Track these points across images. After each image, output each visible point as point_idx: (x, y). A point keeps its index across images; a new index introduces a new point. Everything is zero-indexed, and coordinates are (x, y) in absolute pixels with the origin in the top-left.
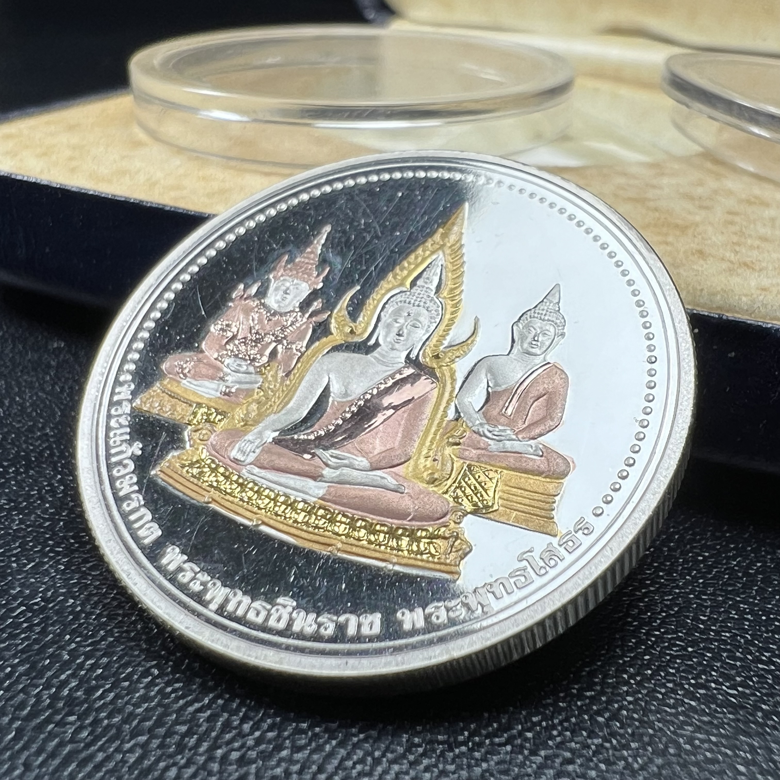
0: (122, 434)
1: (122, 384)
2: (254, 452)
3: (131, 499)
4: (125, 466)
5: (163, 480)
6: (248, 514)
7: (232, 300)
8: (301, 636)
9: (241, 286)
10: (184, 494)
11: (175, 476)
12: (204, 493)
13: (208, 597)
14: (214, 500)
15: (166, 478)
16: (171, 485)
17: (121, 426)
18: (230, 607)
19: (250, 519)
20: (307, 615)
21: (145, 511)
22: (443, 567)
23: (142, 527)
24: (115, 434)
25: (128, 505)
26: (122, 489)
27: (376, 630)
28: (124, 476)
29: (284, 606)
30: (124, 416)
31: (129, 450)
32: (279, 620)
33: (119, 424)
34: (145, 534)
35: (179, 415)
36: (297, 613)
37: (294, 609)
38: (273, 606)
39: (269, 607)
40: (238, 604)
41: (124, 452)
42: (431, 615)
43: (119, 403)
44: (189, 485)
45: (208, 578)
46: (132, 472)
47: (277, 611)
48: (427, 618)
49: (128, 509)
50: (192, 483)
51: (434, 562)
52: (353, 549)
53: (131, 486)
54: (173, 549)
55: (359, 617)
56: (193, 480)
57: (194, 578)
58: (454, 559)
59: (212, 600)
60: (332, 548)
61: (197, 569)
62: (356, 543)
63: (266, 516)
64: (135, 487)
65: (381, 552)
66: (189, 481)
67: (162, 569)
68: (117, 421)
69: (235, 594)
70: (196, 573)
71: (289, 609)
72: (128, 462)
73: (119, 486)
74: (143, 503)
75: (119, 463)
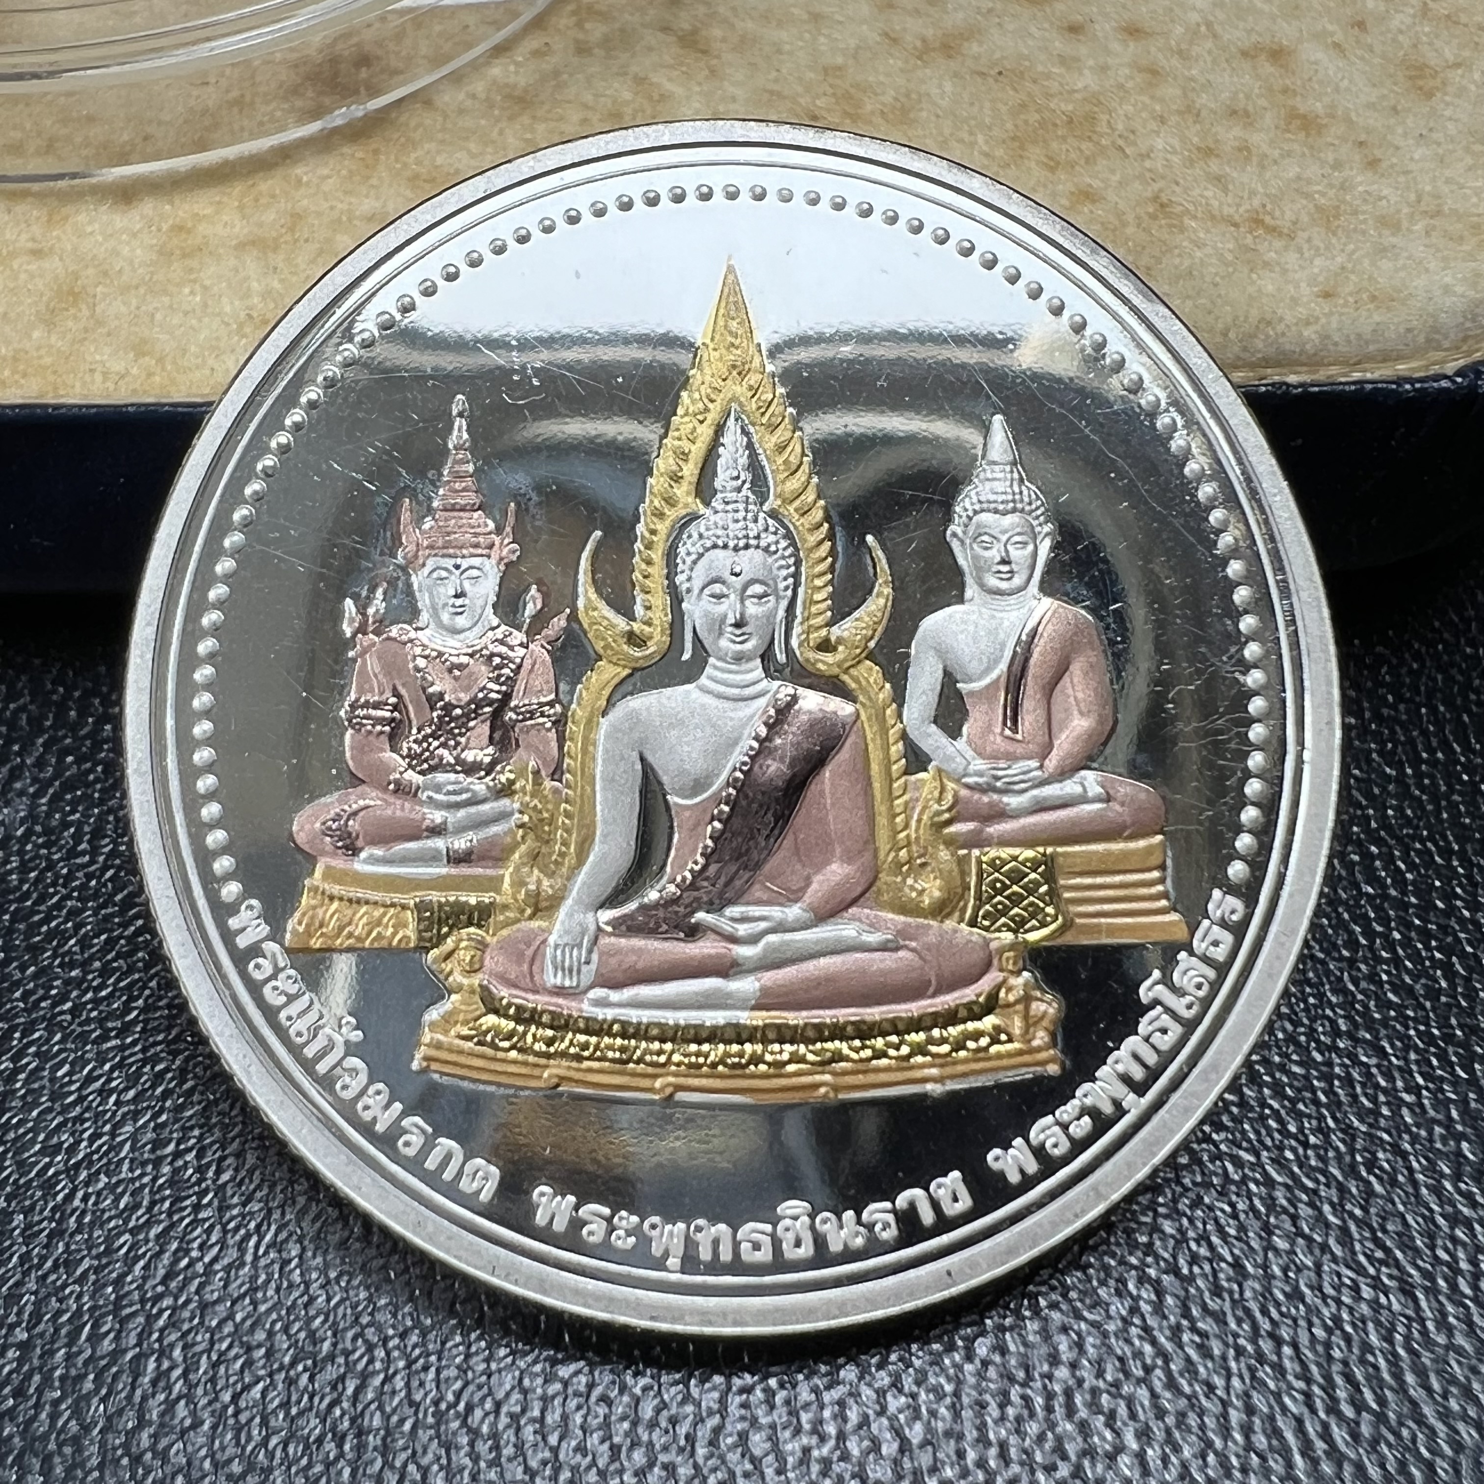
0: (300, 1015)
1: (233, 909)
2: (588, 963)
3: (404, 1132)
4: (352, 1074)
5: (442, 1074)
6: (645, 1083)
8: (849, 1255)
10: (499, 1085)
11: (462, 1059)
12: (536, 1072)
13: (656, 1250)
14: (562, 1078)
15: (447, 1069)
16: (463, 1078)
17: (291, 998)
18: (705, 1254)
19: (651, 1090)
20: (839, 1218)
21: (446, 1143)
22: (1027, 1058)
23: (460, 1174)
24: (289, 1018)
25: (407, 1144)
26: (375, 1120)
27: (965, 1202)
28: (363, 1092)
29: (795, 1218)
30: (282, 976)
31: (339, 1039)
32: (798, 1244)
33: (283, 993)
34: (475, 1185)
35: (394, 934)
36: (825, 1221)
37: (812, 1216)
38: (775, 1225)
39: (768, 1228)
40: (716, 1243)
41: (330, 1047)
42: (1042, 1146)
43: (255, 950)
44: (499, 1067)
45: (635, 1219)
46: (371, 1081)
47: (787, 1229)
48: (1039, 1152)
49: (411, 1152)
50: (504, 1061)
51: (1010, 1055)
52: (861, 1079)
53: (387, 1106)
54: (542, 1193)
55: (927, 1189)
56: (500, 1055)
57: (611, 1229)
58: (1040, 1038)
59: (666, 1254)
60: (823, 1090)
61: (606, 1211)
62: (860, 1066)
63: (676, 1075)
64: (398, 1106)
65: (912, 1068)
66: (494, 1059)
67: (545, 1235)
68: (275, 988)
69: (699, 1229)
70: (609, 1220)
71: (804, 1220)
72: (351, 1063)
73: (366, 1116)
74: (430, 1129)
75: (337, 1071)
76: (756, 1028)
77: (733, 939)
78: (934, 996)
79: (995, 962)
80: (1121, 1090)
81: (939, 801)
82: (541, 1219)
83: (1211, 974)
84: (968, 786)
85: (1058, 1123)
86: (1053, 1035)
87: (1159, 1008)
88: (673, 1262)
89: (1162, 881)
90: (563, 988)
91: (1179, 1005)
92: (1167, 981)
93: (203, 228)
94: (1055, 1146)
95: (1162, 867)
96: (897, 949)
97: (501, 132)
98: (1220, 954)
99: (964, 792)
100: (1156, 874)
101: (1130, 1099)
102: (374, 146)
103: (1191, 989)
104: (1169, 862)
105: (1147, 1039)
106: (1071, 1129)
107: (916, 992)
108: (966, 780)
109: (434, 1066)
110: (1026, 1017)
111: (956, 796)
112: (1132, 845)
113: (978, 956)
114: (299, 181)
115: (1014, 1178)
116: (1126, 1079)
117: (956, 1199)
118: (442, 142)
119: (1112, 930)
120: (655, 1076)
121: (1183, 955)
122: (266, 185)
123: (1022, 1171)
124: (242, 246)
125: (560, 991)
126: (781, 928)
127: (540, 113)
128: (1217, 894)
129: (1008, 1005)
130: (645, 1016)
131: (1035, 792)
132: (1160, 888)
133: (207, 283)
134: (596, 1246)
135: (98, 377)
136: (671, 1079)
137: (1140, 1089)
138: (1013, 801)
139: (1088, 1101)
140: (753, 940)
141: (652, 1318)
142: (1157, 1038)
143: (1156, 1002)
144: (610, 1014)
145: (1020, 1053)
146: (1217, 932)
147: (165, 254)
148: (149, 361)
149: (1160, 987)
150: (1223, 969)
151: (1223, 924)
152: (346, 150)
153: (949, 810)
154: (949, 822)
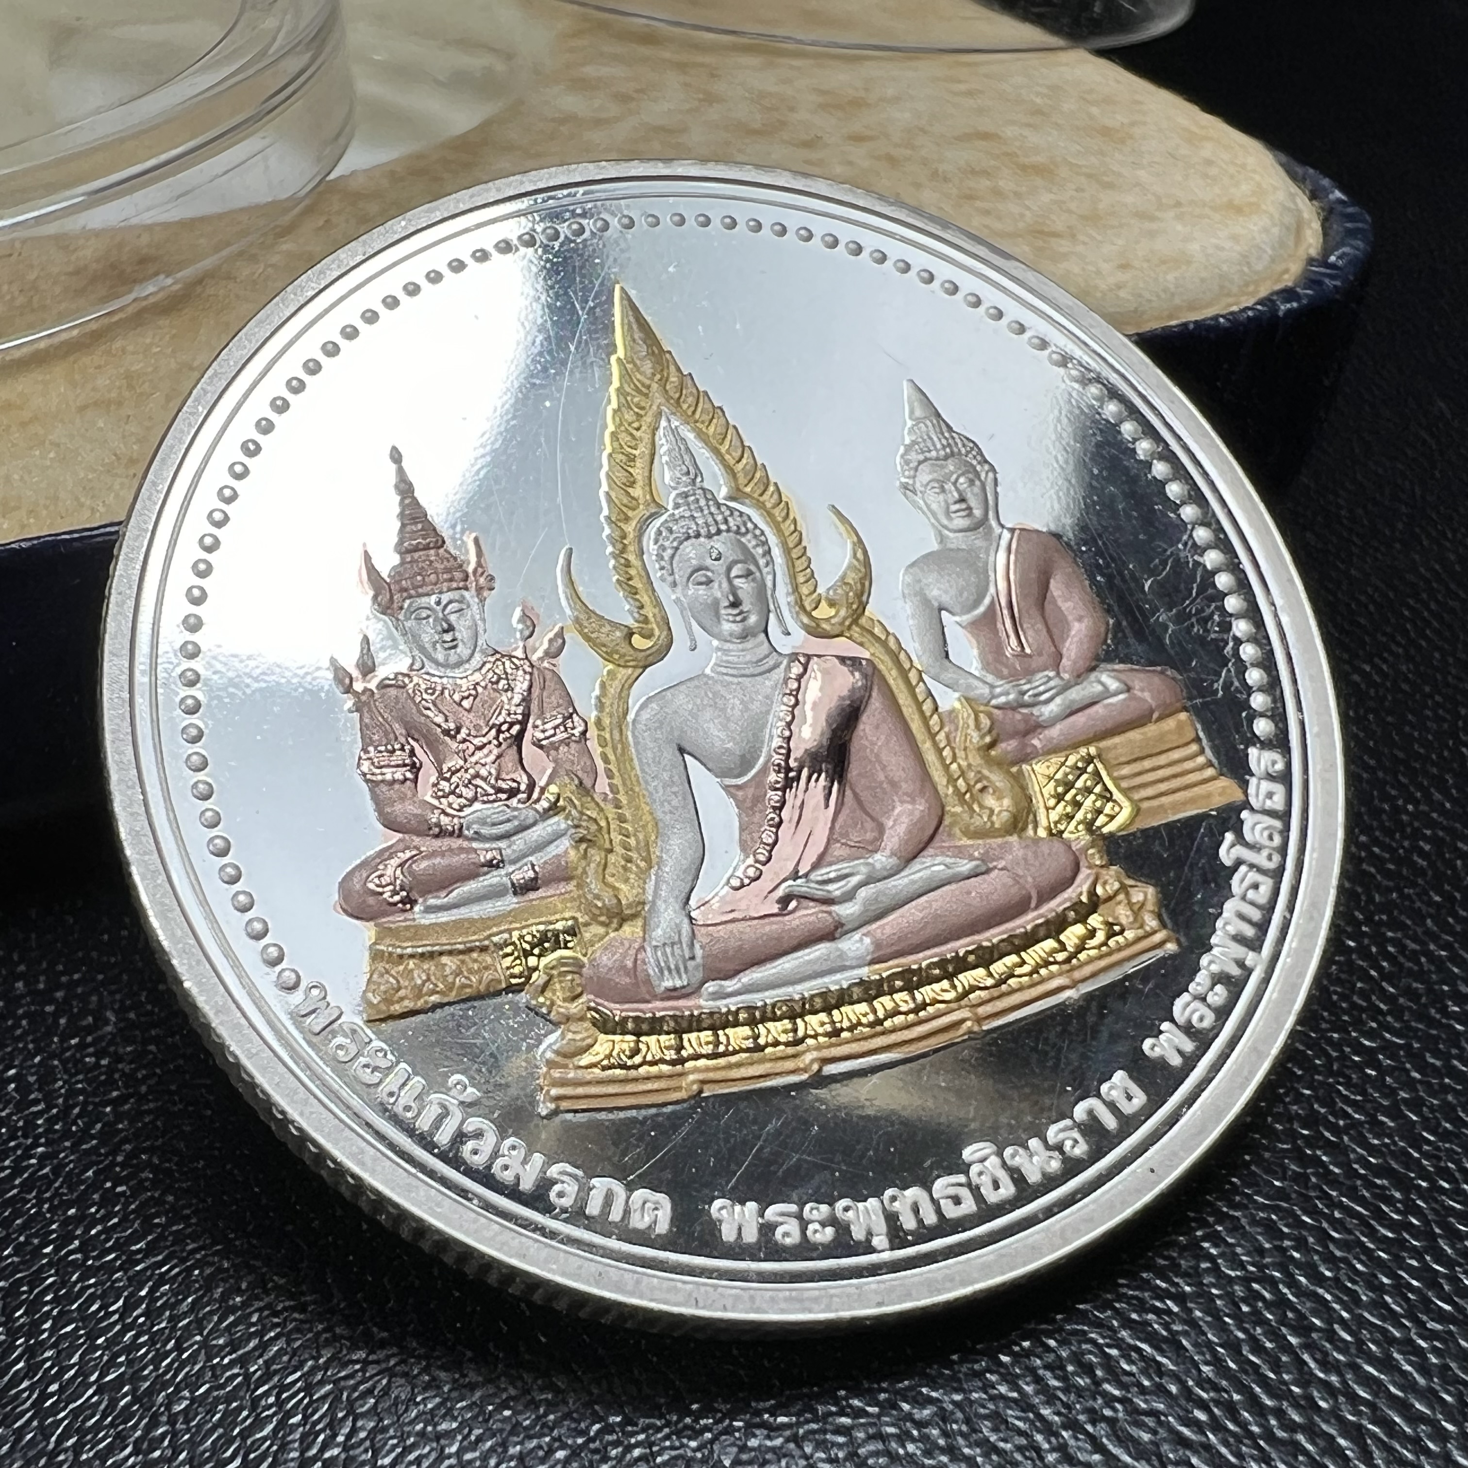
0: (404, 1085)
3: (553, 1182)
4: (478, 1135)
5: (575, 1111)
6: (789, 1065)
8: (1050, 1182)
10: (639, 1107)
11: (594, 1090)
12: (674, 1082)
13: (858, 1234)
14: (703, 1082)
15: (581, 1105)
17: (387, 1072)
18: (909, 1223)
19: (797, 1071)
20: (1027, 1148)
21: (601, 1184)
22: (1146, 943)
23: (627, 1212)
24: (391, 1093)
25: (561, 1195)
26: (518, 1178)
27: (1139, 1097)
28: (495, 1154)
29: (982, 1160)
30: (369, 1050)
31: (452, 1103)
32: (996, 1186)
33: (376, 1068)
34: (647, 1220)
36: (1013, 1156)
37: (1000, 1154)
38: (966, 1173)
39: (962, 1178)
40: (916, 1209)
41: (445, 1113)
42: (1189, 1021)
43: (332, 1031)
44: (633, 1088)
45: (824, 1208)
46: (502, 1138)
47: (980, 1174)
48: (1188, 1029)
49: (567, 1202)
50: (635, 1080)
51: (1129, 944)
52: (1000, 1005)
53: (525, 1162)
54: (719, 1207)
55: (1098, 1095)
56: (633, 1073)
57: (804, 1224)
58: (1150, 921)
59: (870, 1234)
60: (965, 1026)
61: (793, 1208)
62: (995, 992)
63: (819, 1048)
64: (538, 1159)
65: (1043, 981)
66: (628, 1080)
67: (737, 1251)
68: (366, 1066)
69: (894, 1199)
70: (799, 1217)
71: (994, 1160)
72: (474, 1123)
73: (507, 1177)
74: (580, 1173)
75: (460, 1137)
76: (880, 981)
77: (829, 901)
78: (1037, 907)
80: (1239, 951)
82: (728, 1234)
83: (1278, 824)
85: (1196, 998)
86: (1159, 917)
87: (1243, 869)
88: (880, 1241)
89: (1202, 751)
90: (675, 989)
91: (1260, 859)
92: (1240, 838)
94: (1201, 1019)
95: (1198, 740)
96: (988, 871)
98: (1277, 803)
100: (1194, 747)
101: (1250, 958)
103: (1266, 842)
104: (1201, 734)
105: (1243, 898)
106: (1209, 999)
107: (1021, 907)
108: (994, 702)
109: (564, 1105)
110: (1130, 904)
115: (1176, 1061)
116: (1239, 939)
117: (1130, 1098)
119: (1175, 807)
120: (797, 1055)
121: (1244, 814)
123: (1180, 1052)
125: (673, 993)
128: (1253, 752)
129: (1110, 898)
132: (1201, 760)
134: (795, 1247)
136: (814, 1054)
137: (1255, 945)
139: (1214, 968)
140: (849, 896)
141: (880, 1304)
142: (1251, 894)
143: (1239, 863)
144: (732, 1003)
145: (1138, 939)
146: (1266, 786)
149: (1238, 847)
150: (1285, 816)
151: (1270, 777)
154: (992, 745)
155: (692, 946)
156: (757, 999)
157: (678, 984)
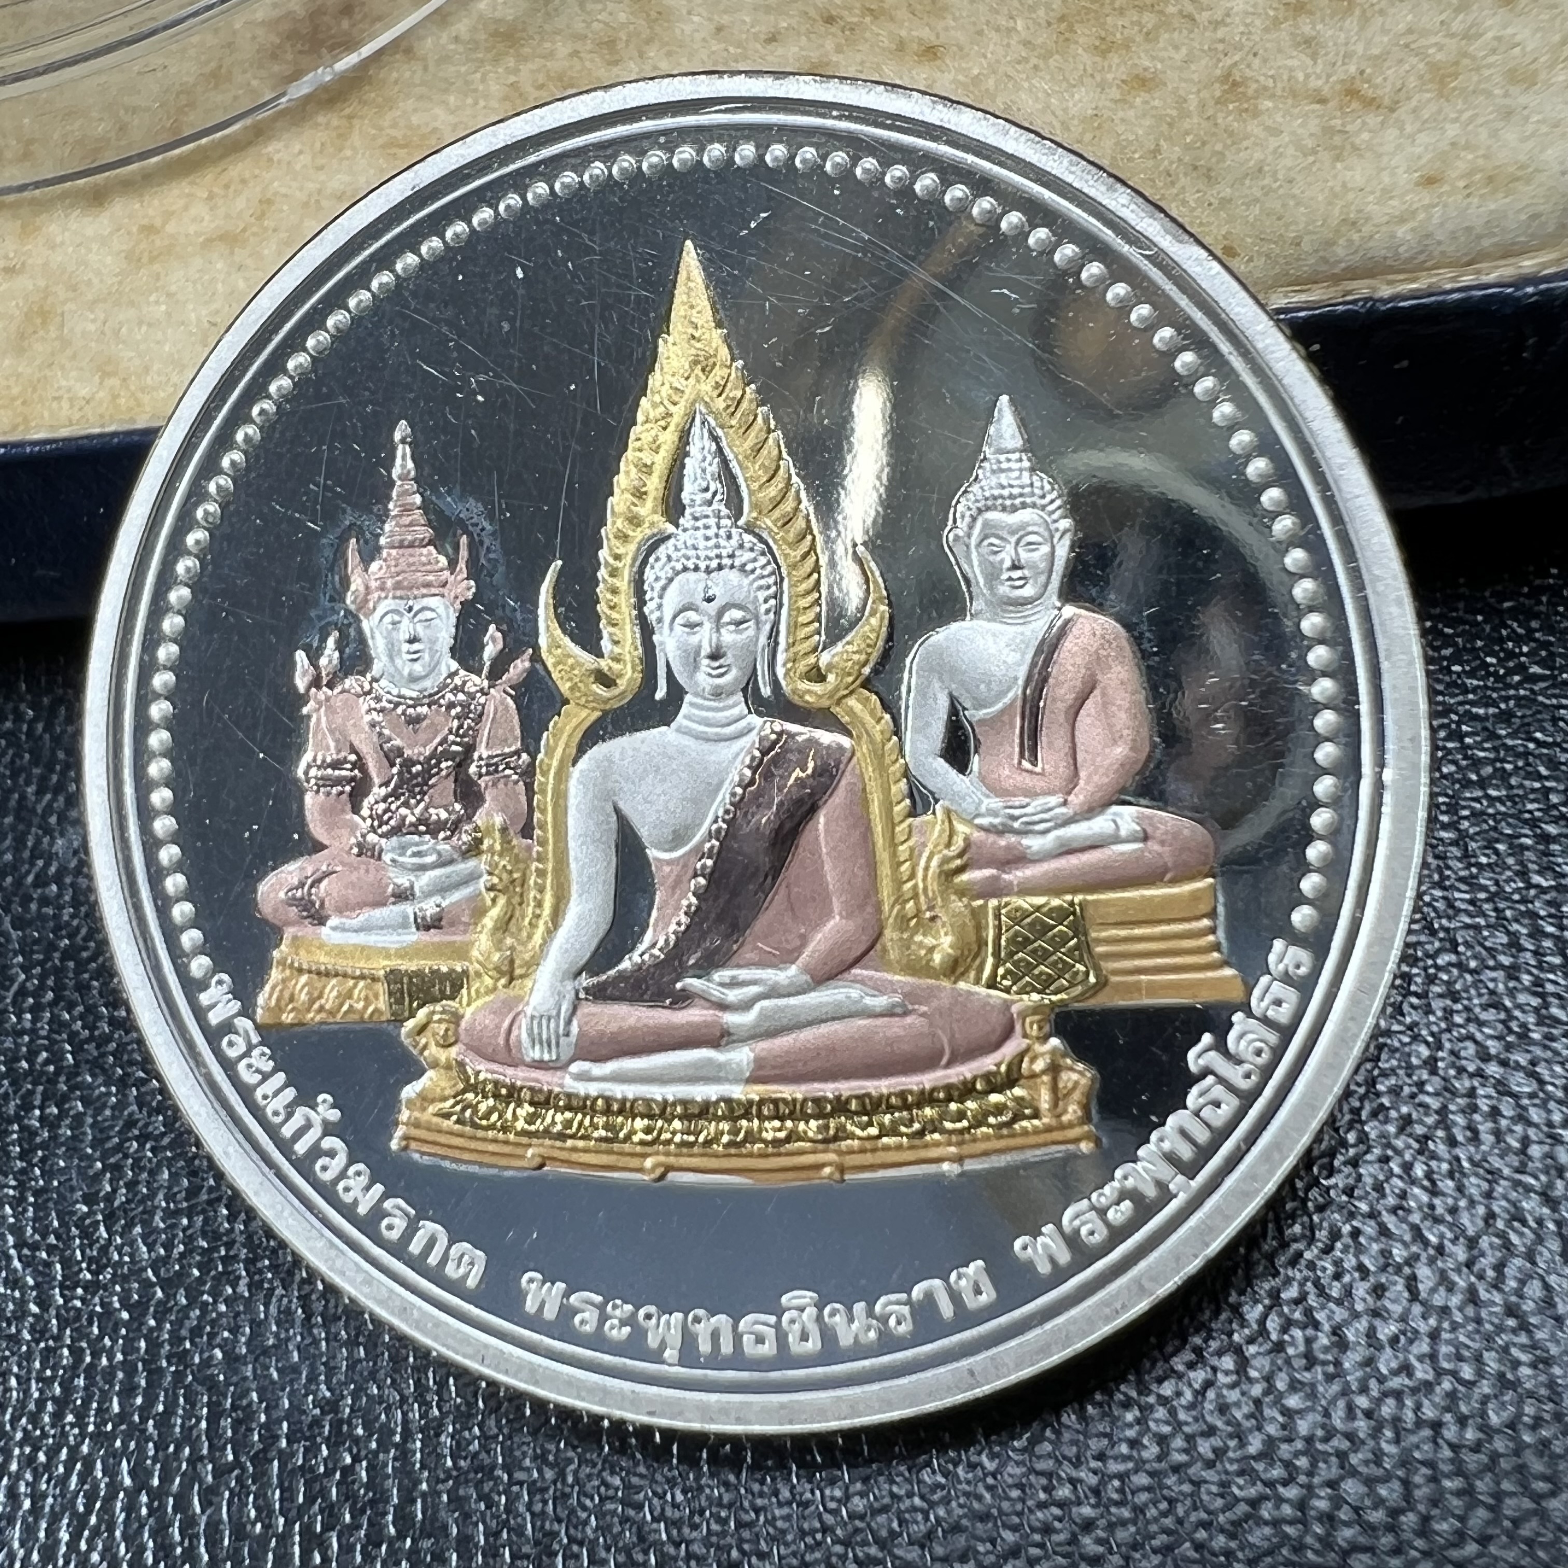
0: (276, 1093)
1: (203, 985)
3: (386, 1214)
4: (332, 1154)
5: (423, 1154)
6: (634, 1163)
7: (303, 699)
9: (300, 656)
10: (481, 1164)
11: (442, 1139)
12: (519, 1151)
13: (653, 1342)
14: (547, 1158)
15: (426, 1148)
16: (444, 1158)
17: (266, 1077)
18: (705, 1347)
19: (640, 1170)
20: (850, 1309)
21: (429, 1227)
22: (1057, 1135)
23: (445, 1259)
24: (265, 1097)
25: (390, 1227)
26: (356, 1202)
27: (988, 1296)
28: (343, 1175)
29: (802, 1309)
30: (256, 1052)
31: (316, 1119)
32: (804, 1337)
33: (258, 1071)
34: (462, 1271)
35: (366, 1008)
36: (833, 1314)
37: (820, 1306)
38: (780, 1318)
39: (772, 1319)
40: (715, 1336)
41: (308, 1126)
42: (1077, 1231)
43: (227, 1027)
44: (480, 1146)
45: (629, 1308)
46: (351, 1162)
47: (793, 1321)
48: (1072, 1240)
49: (394, 1235)
50: (485, 1140)
51: (1036, 1131)
52: (868, 1158)
53: (367, 1188)
54: (530, 1281)
55: (946, 1279)
56: (480, 1133)
57: (603, 1318)
58: (1072, 1111)
59: (663, 1346)
60: (827, 1170)
61: (598, 1299)
62: (868, 1145)
63: (667, 1154)
64: (379, 1189)
65: (926, 1146)
66: (473, 1138)
67: (534, 1323)
68: (250, 1066)
69: (697, 1320)
70: (601, 1307)
71: (811, 1311)
72: (330, 1142)
73: (348, 1198)
74: (412, 1212)
75: (316, 1152)
76: (750, 1103)
77: (723, 1006)
78: (948, 1065)
79: (1018, 1027)
80: (1165, 1171)
81: (948, 845)
82: (530, 1306)
83: (1273, 1038)
84: (981, 828)
85: (1093, 1208)
86: (1086, 1108)
87: (1210, 1079)
88: (670, 1354)
89: (1213, 930)
91: (1235, 1074)
92: (1221, 1046)
93: (171, 228)
94: (1092, 1233)
95: (1212, 914)
96: (906, 1013)
97: (483, 80)
98: (1283, 1014)
99: (977, 835)
100: (1206, 922)
101: (1177, 1182)
102: (347, 111)
103: (1250, 1057)
104: (1221, 909)
105: (1197, 1114)
106: (1111, 1214)
108: (978, 821)
109: (413, 1145)
110: (1054, 1089)
111: (967, 839)
112: (1175, 890)
113: (997, 1021)
114: (270, 160)
115: (1044, 1268)
116: (1171, 1158)
117: (978, 1292)
118: (421, 98)
119: (1152, 988)
120: (645, 1156)
121: (1238, 1017)
122: (238, 169)
123: (1052, 1260)
124: (208, 243)
125: (539, 1065)
126: (773, 992)
127: (526, 50)
128: (1278, 944)
129: (1034, 1076)
130: (630, 1091)
131: (1061, 832)
132: (1211, 938)
133: (173, 288)
134: (587, 1335)
135: (65, 404)
136: (662, 1159)
137: (1190, 1170)
138: (1034, 843)
139: (1130, 1183)
140: (745, 1006)
141: (651, 1414)
142: (1206, 1113)
143: (1206, 1072)
144: (593, 1089)
145: (1048, 1129)
146: (1278, 989)
147: (133, 258)
148: (114, 382)
149: (1212, 1054)
150: (1287, 1032)
151: (1287, 979)
152: (321, 119)
153: (960, 855)
155: (569, 1022)
156: (618, 1091)
157: (546, 1057)
